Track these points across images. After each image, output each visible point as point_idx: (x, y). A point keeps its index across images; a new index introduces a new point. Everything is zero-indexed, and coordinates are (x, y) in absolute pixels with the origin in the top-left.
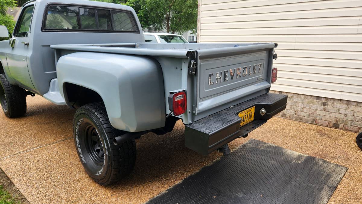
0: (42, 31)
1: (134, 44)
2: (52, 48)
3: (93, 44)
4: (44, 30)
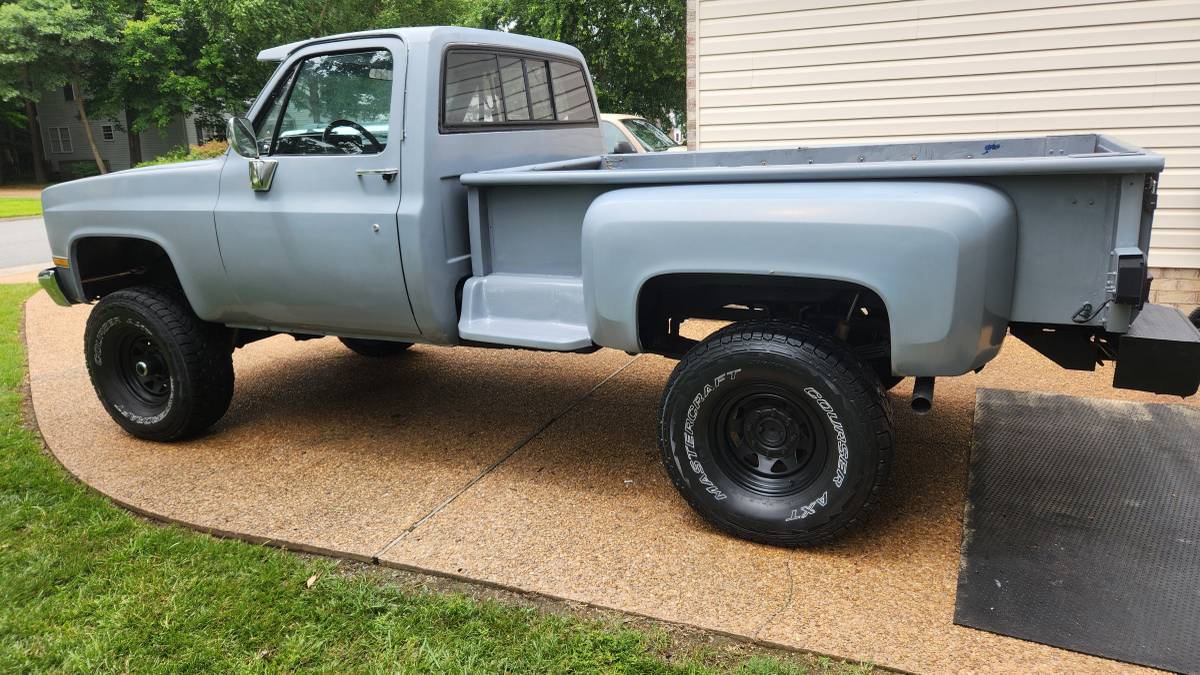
0: (440, 133)
1: (595, 158)
2: (464, 184)
3: (532, 167)
4: (447, 126)
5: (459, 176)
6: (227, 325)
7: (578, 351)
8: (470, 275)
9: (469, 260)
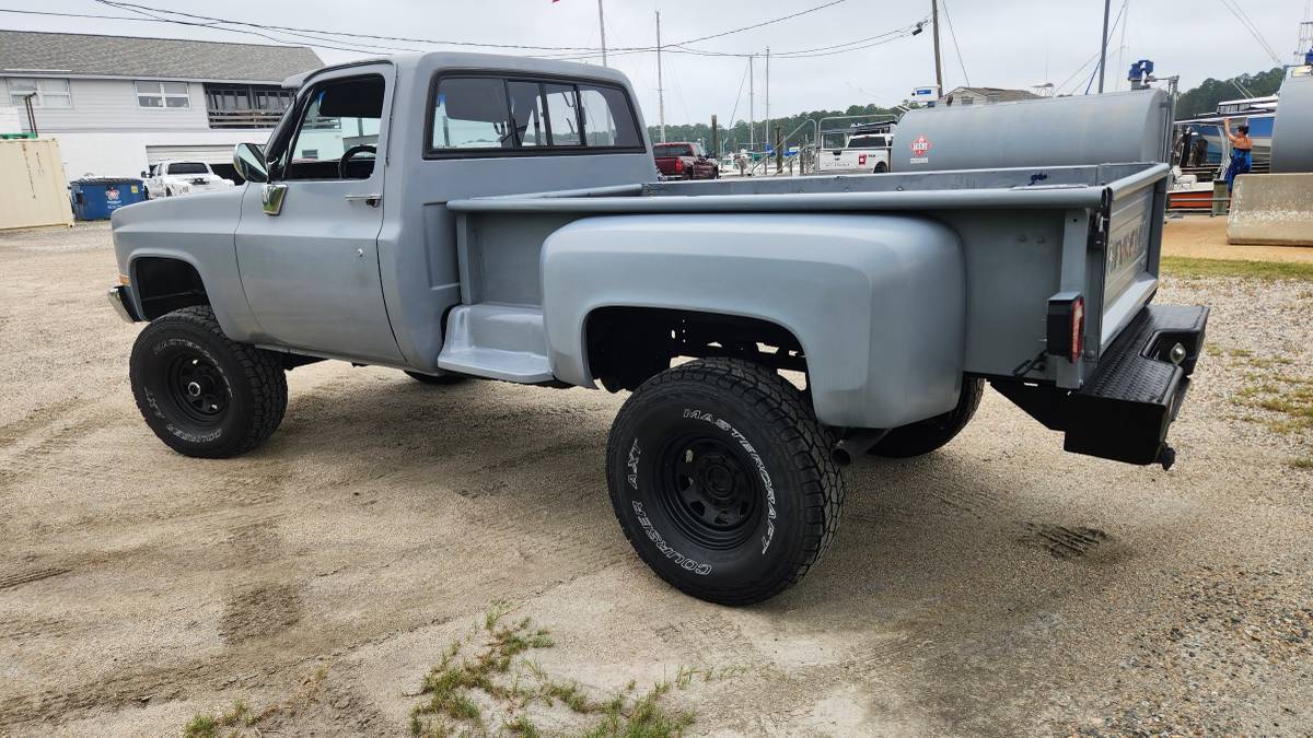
0: (425, 159)
2: (452, 211)
4: (430, 153)
5: (445, 203)
6: (256, 346)
7: (539, 384)
8: (460, 303)
9: (459, 288)
